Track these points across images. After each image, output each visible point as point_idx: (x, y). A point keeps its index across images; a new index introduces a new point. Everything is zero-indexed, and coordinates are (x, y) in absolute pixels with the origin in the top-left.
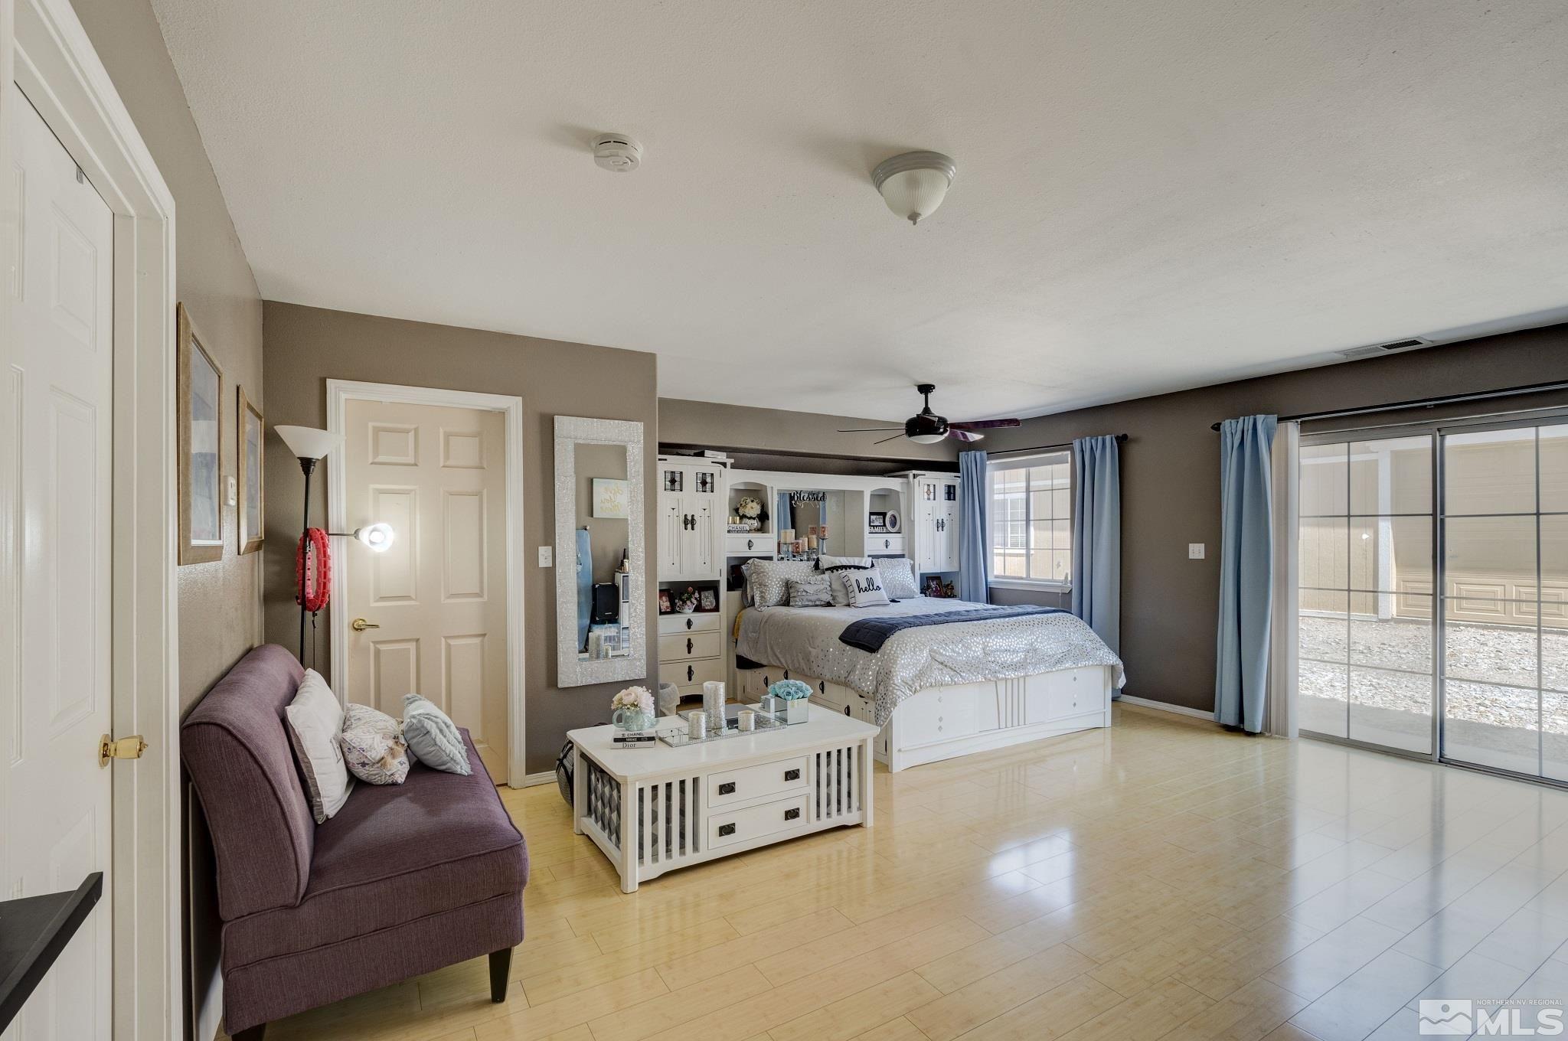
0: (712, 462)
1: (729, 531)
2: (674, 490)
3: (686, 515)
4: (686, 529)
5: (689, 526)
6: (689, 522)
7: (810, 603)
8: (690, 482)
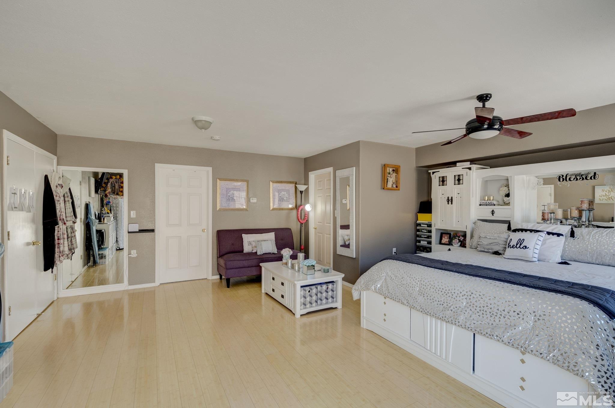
0: (462, 168)
1: (480, 205)
2: (443, 185)
3: (448, 197)
4: (448, 204)
5: (450, 202)
6: (450, 200)
7: (486, 250)
8: (450, 180)
